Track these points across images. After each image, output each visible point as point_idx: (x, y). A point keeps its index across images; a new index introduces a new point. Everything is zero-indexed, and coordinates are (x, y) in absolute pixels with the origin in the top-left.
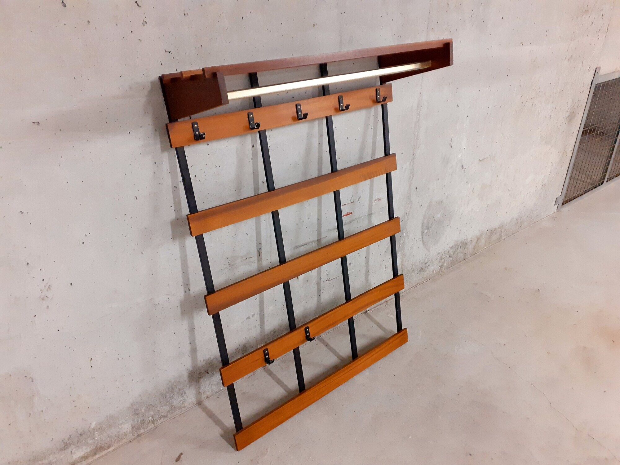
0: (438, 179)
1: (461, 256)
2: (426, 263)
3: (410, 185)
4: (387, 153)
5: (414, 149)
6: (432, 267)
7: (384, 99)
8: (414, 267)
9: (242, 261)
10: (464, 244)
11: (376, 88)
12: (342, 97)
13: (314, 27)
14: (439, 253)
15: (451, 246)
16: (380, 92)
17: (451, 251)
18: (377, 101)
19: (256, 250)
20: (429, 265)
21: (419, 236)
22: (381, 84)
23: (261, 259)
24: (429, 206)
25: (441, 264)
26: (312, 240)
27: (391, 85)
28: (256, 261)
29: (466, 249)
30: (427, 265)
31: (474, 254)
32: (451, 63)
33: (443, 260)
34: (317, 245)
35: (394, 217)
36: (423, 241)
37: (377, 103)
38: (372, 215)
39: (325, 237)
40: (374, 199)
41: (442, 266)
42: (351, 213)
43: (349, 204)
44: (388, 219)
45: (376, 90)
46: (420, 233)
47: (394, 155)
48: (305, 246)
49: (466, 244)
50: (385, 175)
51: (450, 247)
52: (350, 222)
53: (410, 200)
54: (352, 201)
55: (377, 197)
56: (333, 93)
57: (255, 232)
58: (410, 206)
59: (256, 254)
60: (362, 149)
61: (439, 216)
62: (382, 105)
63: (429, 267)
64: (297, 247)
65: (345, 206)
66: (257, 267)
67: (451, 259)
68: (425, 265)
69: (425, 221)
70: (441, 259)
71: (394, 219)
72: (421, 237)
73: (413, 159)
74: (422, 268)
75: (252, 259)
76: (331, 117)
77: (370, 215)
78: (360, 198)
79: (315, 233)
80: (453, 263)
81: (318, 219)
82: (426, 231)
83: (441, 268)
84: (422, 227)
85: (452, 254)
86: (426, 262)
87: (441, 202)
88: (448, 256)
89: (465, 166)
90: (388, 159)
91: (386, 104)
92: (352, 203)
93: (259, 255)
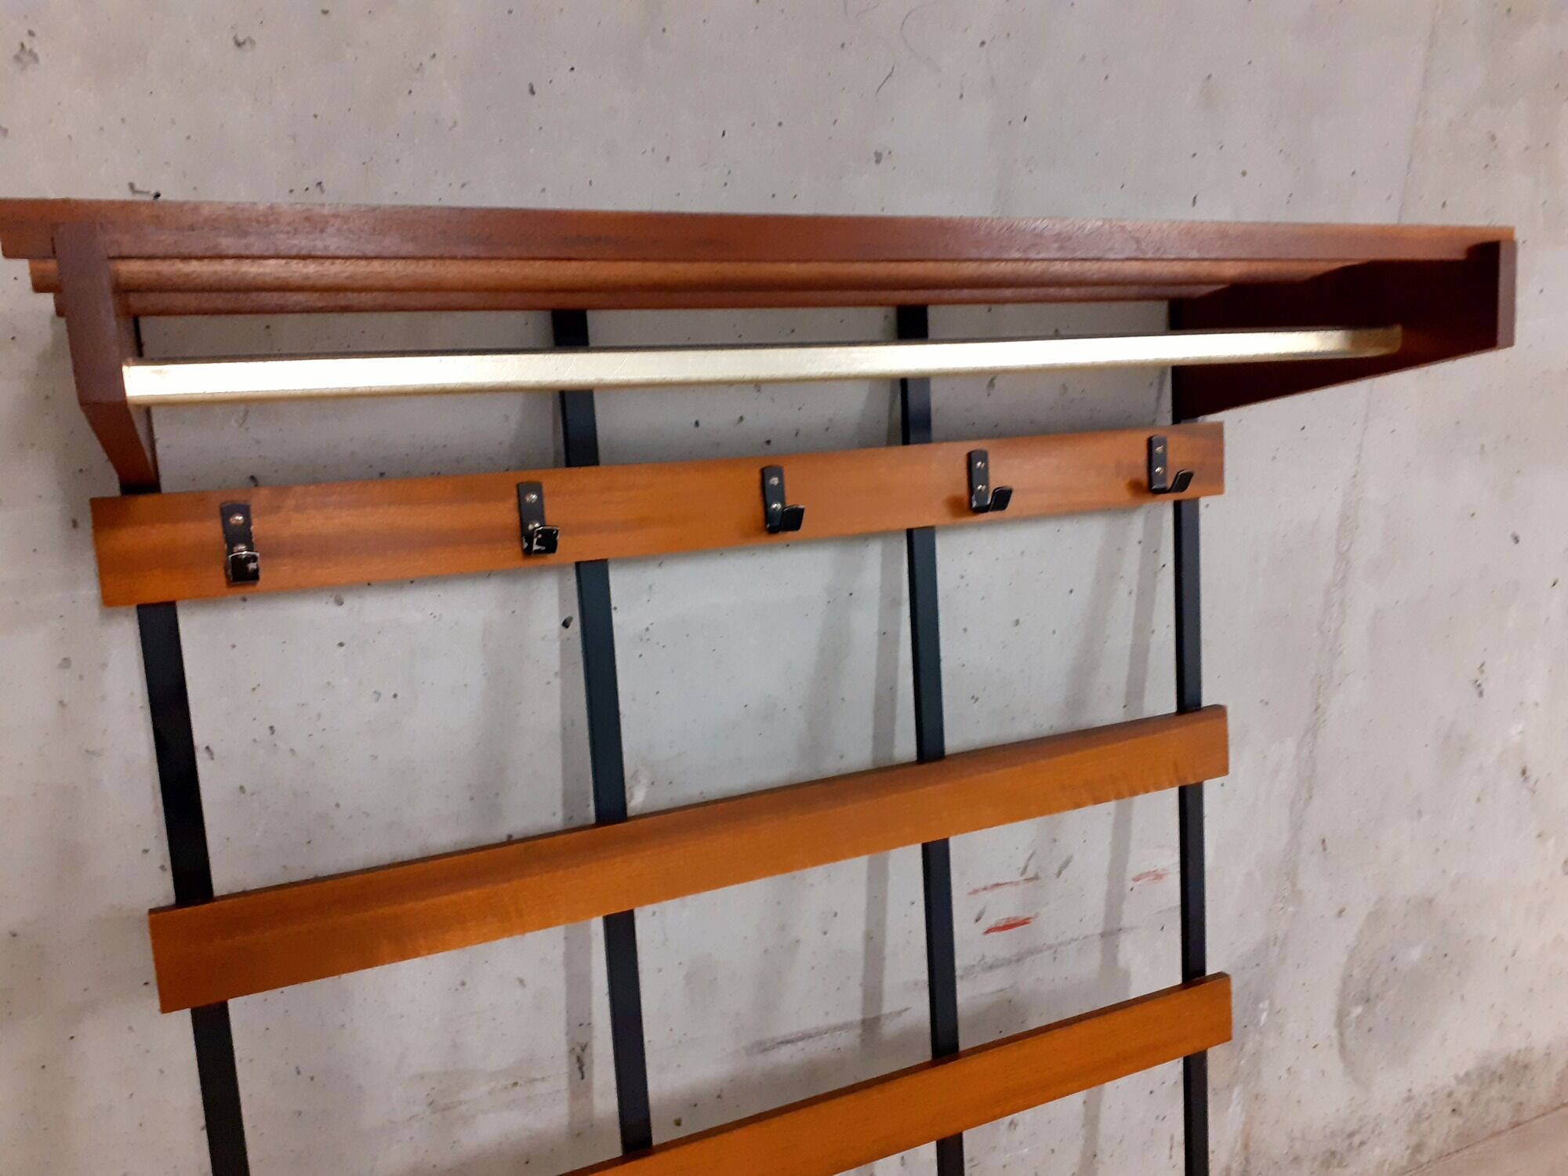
0: (1420, 813)
1: (1503, 1113)
2: (1351, 1135)
3: (1297, 827)
4: (1188, 700)
5: (1320, 687)
6: (1378, 1151)
7: (1183, 481)
8: (1297, 1145)
9: (490, 1093)
10: (1517, 1069)
11: (1144, 437)
12: (983, 456)
13: (878, 161)
14: (1409, 1099)
15: (1462, 1073)
16: (1165, 449)
17: (1462, 1094)
18: (1148, 488)
19: (563, 1047)
20: (1362, 1143)
21: (1325, 1028)
22: (1176, 420)
23: (589, 1088)
24: (1376, 917)
25: (1414, 1140)
26: (834, 1020)
27: (1219, 429)
28: (566, 1095)
29: (1523, 1087)
30: (1356, 1140)
31: (1555, 1105)
32: (1500, 338)
33: (1425, 1126)
34: (858, 1040)
35: (1203, 971)
36: (1342, 1047)
37: (1150, 495)
38: (1123, 937)
39: (899, 1013)
40: (1133, 870)
41: (1418, 1148)
42: (1024, 922)
43: (1017, 883)
44: (1178, 980)
45: (1150, 443)
46: (1334, 1017)
47: (1219, 711)
48: (801, 1044)
49: (1526, 1067)
50: (1173, 794)
51: (1456, 1077)
52: (1019, 959)
53: (1294, 885)
54: (1030, 874)
55: (1146, 867)
56: (948, 438)
57: (561, 973)
58: (1291, 909)
59: (562, 1066)
60: (1083, 671)
61: (1415, 954)
62: (1178, 506)
63: (1363, 1148)
64: (763, 1047)
65: (998, 890)
66: (565, 1121)
67: (1458, 1121)
68: (1347, 1142)
69: (1356, 972)
70: (1419, 1118)
71: (1201, 983)
72: (1334, 1033)
73: (1313, 730)
74: (1333, 1154)
75: (541, 1088)
76: (929, 532)
77: (1110, 935)
78: (1066, 864)
79: (855, 993)
80: (1466, 1140)
81: (869, 938)
82: (1358, 1010)
83: (1413, 1154)
84: (1343, 994)
85: (1466, 1101)
86: (1349, 1129)
87: (1428, 903)
88: (1448, 1110)
89: (1534, 774)
90: (1193, 729)
91: (1195, 503)
92: (1031, 884)
93: (581, 1068)
